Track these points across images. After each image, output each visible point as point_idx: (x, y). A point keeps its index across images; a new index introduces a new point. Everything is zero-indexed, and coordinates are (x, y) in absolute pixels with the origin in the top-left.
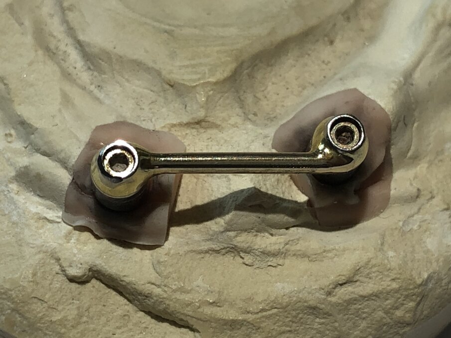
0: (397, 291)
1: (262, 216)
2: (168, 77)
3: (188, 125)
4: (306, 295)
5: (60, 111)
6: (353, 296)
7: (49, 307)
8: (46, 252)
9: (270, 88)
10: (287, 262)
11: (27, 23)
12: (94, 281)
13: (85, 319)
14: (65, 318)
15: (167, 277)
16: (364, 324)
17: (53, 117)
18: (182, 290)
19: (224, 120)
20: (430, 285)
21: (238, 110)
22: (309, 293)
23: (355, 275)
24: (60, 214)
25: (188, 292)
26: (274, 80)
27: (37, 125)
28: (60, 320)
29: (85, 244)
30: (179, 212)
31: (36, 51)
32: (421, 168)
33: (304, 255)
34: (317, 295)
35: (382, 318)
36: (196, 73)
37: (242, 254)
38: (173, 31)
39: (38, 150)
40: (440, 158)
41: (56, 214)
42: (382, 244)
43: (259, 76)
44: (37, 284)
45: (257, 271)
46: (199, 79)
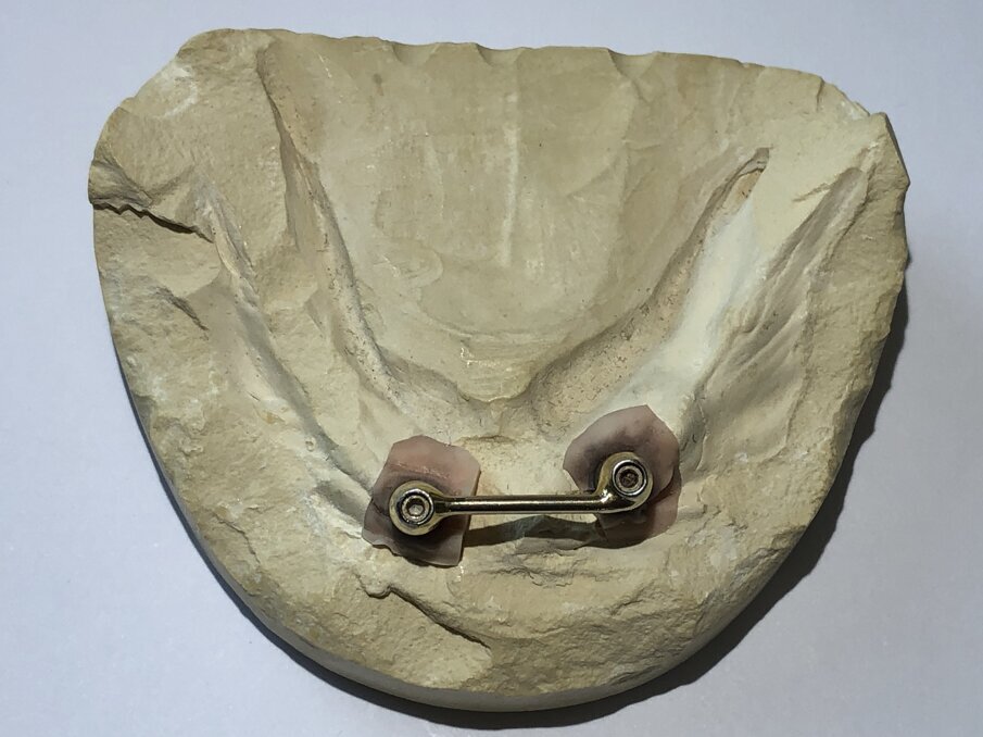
0: (678, 611)
1: (551, 540)
2: (465, 391)
3: (483, 439)
4: (592, 614)
5: (359, 427)
6: (636, 615)
7: (350, 623)
8: (348, 568)
9: (566, 391)
10: (575, 580)
11: (326, 322)
12: (392, 595)
13: (383, 632)
14: (365, 633)
15: (461, 597)
16: (646, 639)
17: (353, 434)
18: (475, 610)
19: (518, 435)
20: (711, 602)
21: (533, 424)
22: (594, 612)
23: (638, 595)
24: (360, 530)
25: (481, 612)
26: (569, 382)
27: (337, 442)
28: (361, 635)
29: (383, 561)
30: (473, 530)
31: (335, 356)
32: (710, 480)
33: (591, 575)
34: (603, 614)
35: (664, 634)
36: (491, 388)
37: (532, 574)
38: (469, 339)
39: (339, 467)
40: (729, 468)
41: (356, 530)
42: (667, 564)
43: (554, 381)
44: (340, 600)
45: (547, 590)
46: (494, 396)
